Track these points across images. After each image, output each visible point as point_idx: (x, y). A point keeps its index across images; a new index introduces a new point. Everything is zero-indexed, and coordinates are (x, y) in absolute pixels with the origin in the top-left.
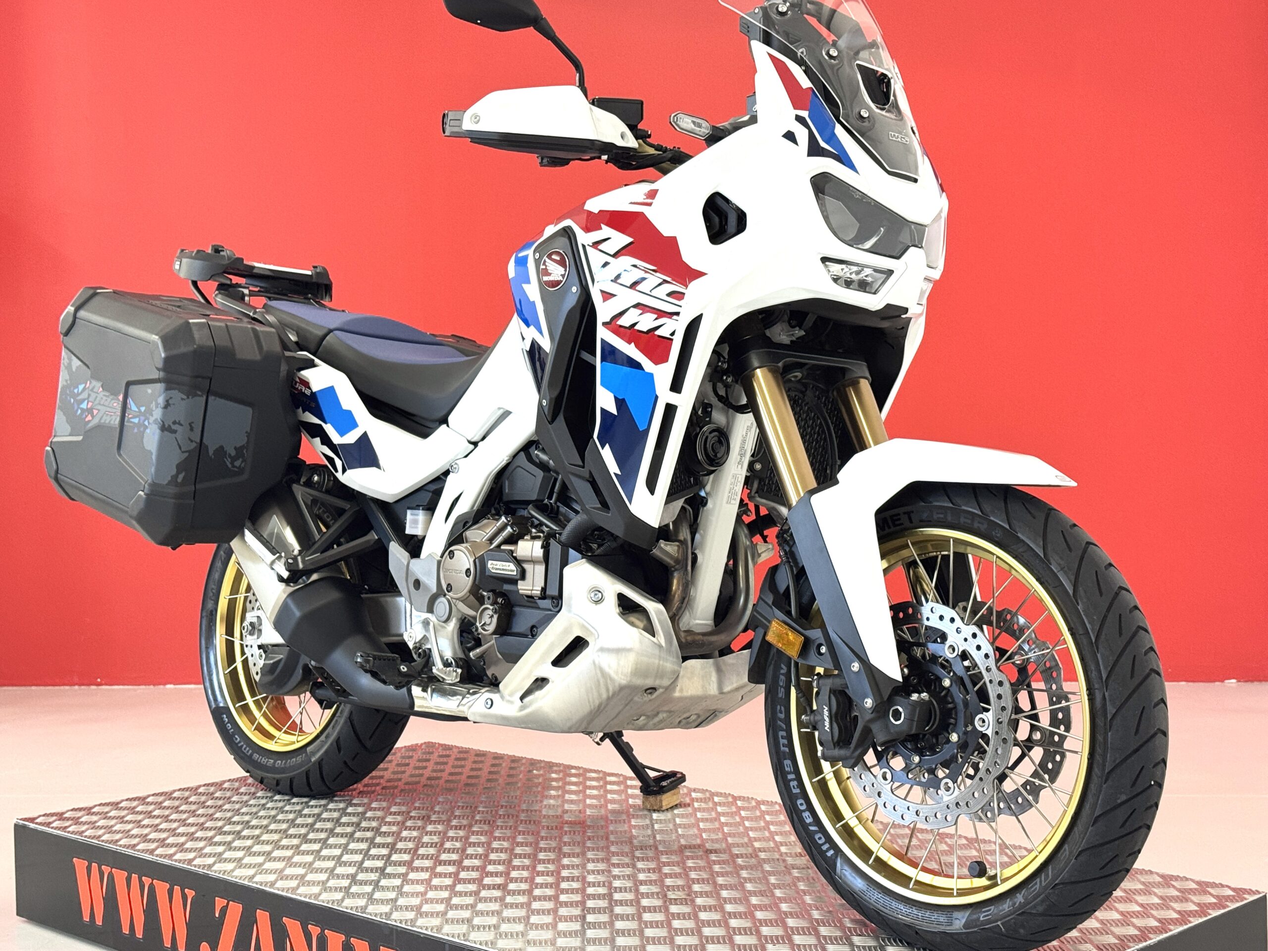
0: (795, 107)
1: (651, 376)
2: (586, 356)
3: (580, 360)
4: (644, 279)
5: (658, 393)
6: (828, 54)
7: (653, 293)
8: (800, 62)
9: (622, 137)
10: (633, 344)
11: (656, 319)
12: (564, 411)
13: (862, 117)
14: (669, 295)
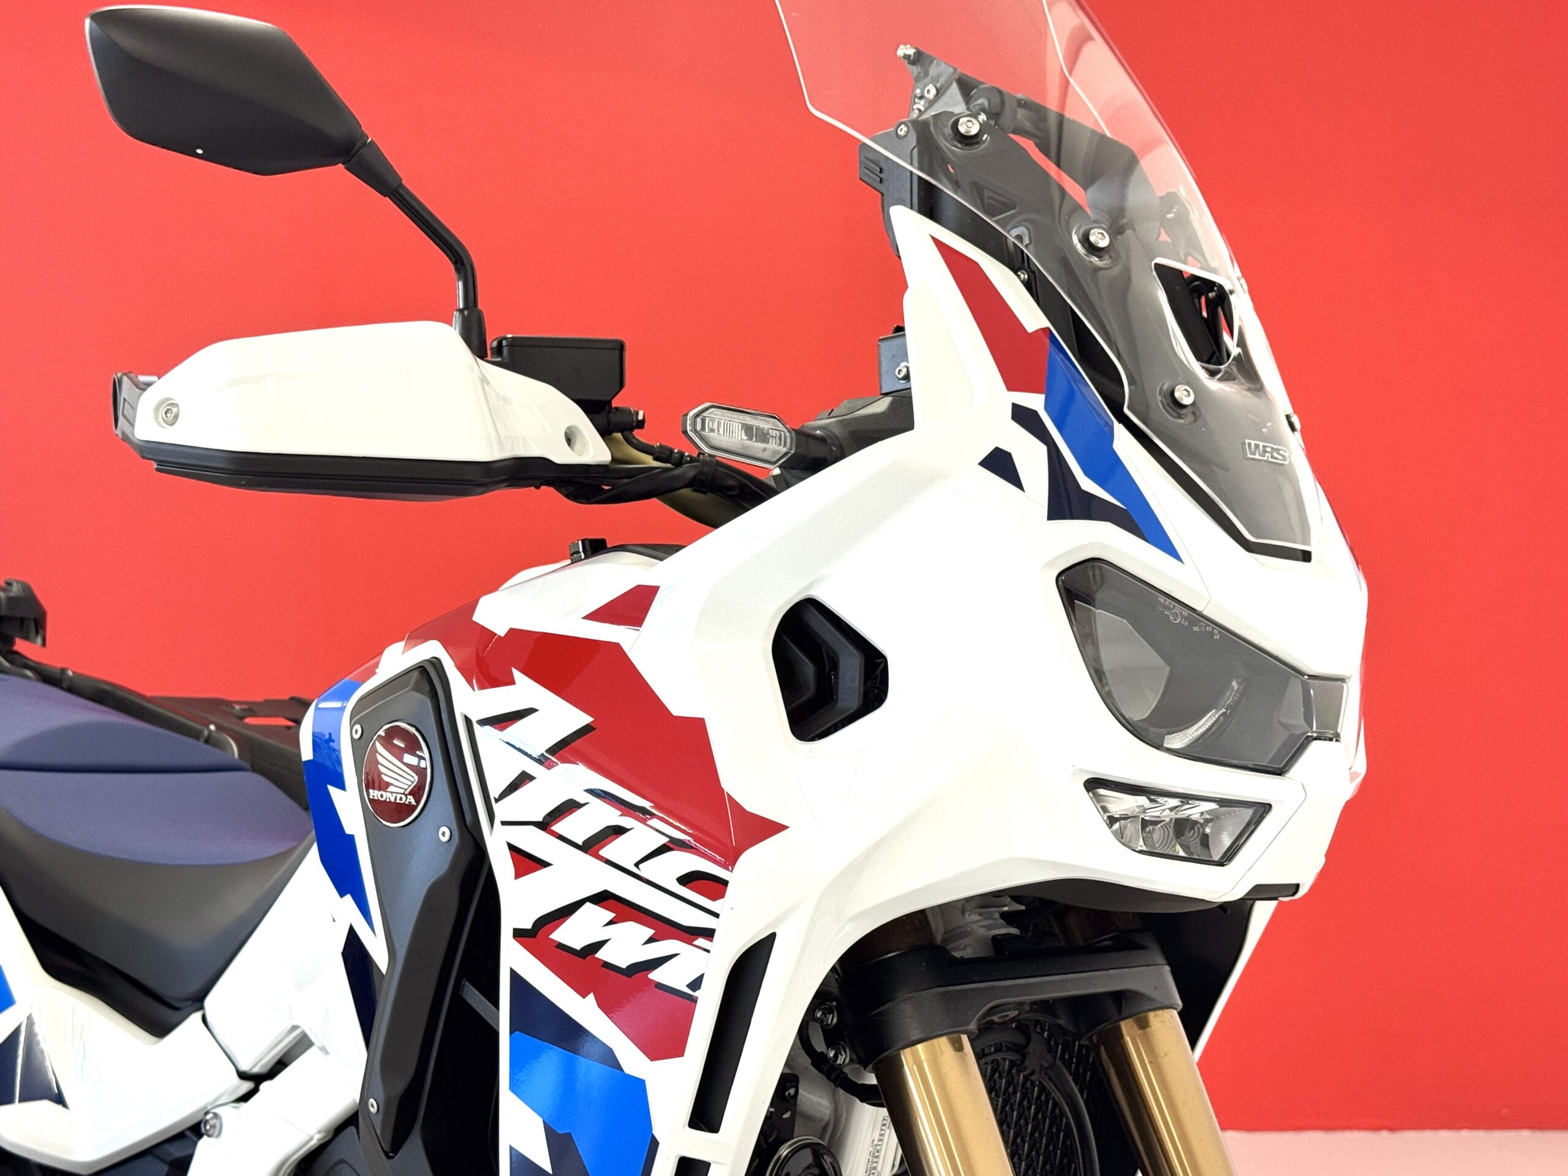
0: (1011, 386)
1: (638, 1086)
2: (474, 997)
3: (460, 1006)
4: (619, 831)
5: (657, 1132)
6: (1085, 240)
7: (645, 870)
8: (1015, 261)
9: (569, 441)
10: (591, 997)
11: (651, 940)
12: (423, 1127)
13: (1178, 405)
14: (687, 880)
